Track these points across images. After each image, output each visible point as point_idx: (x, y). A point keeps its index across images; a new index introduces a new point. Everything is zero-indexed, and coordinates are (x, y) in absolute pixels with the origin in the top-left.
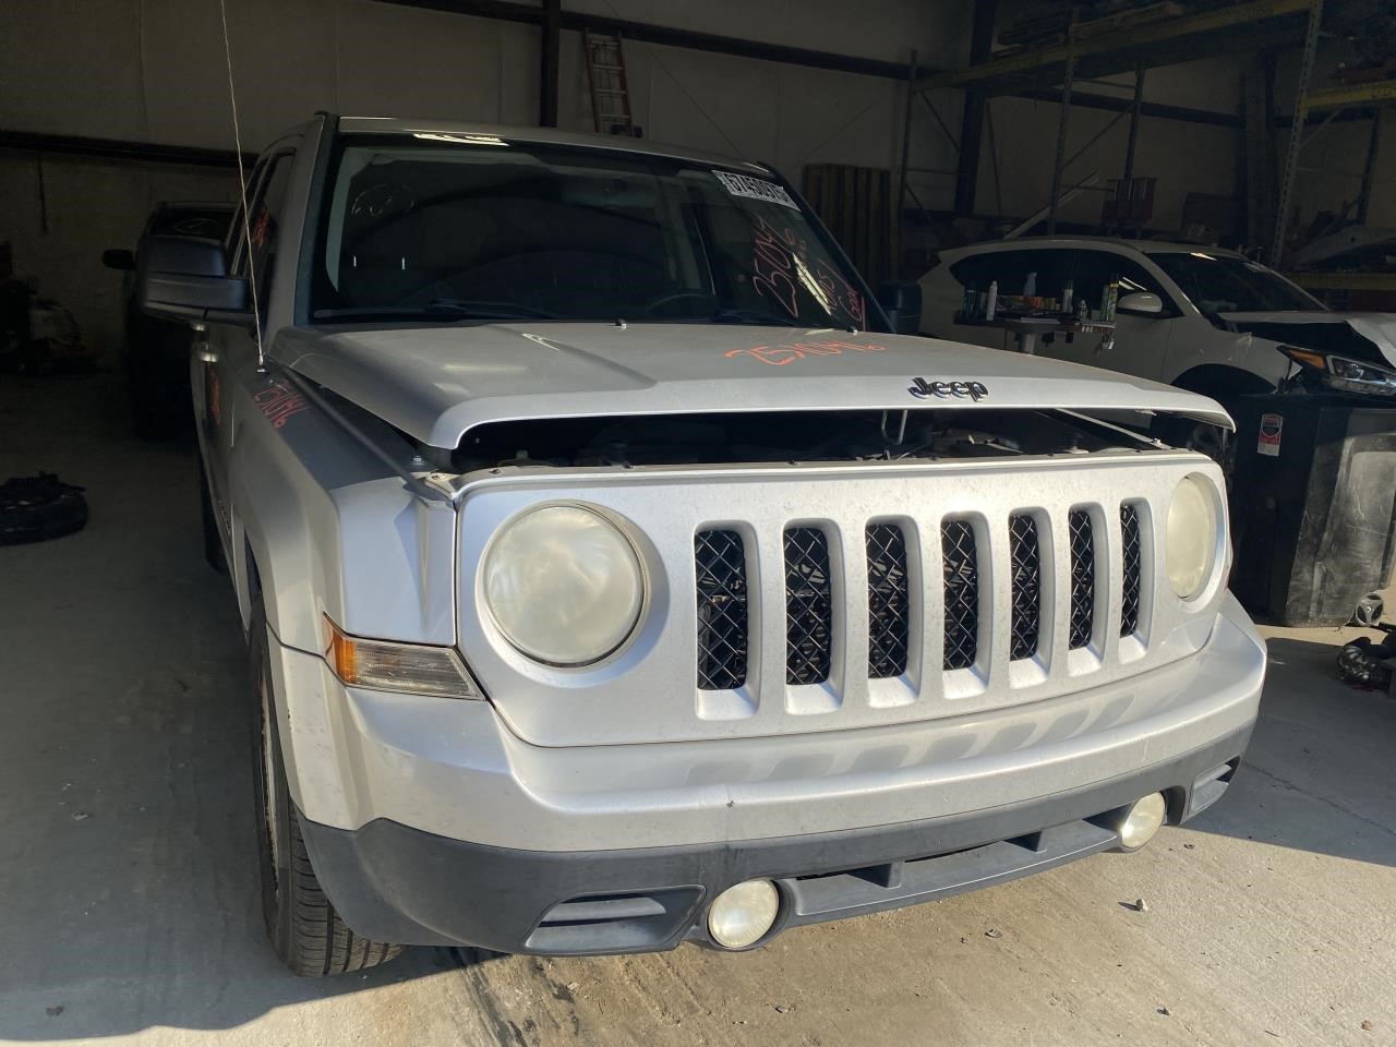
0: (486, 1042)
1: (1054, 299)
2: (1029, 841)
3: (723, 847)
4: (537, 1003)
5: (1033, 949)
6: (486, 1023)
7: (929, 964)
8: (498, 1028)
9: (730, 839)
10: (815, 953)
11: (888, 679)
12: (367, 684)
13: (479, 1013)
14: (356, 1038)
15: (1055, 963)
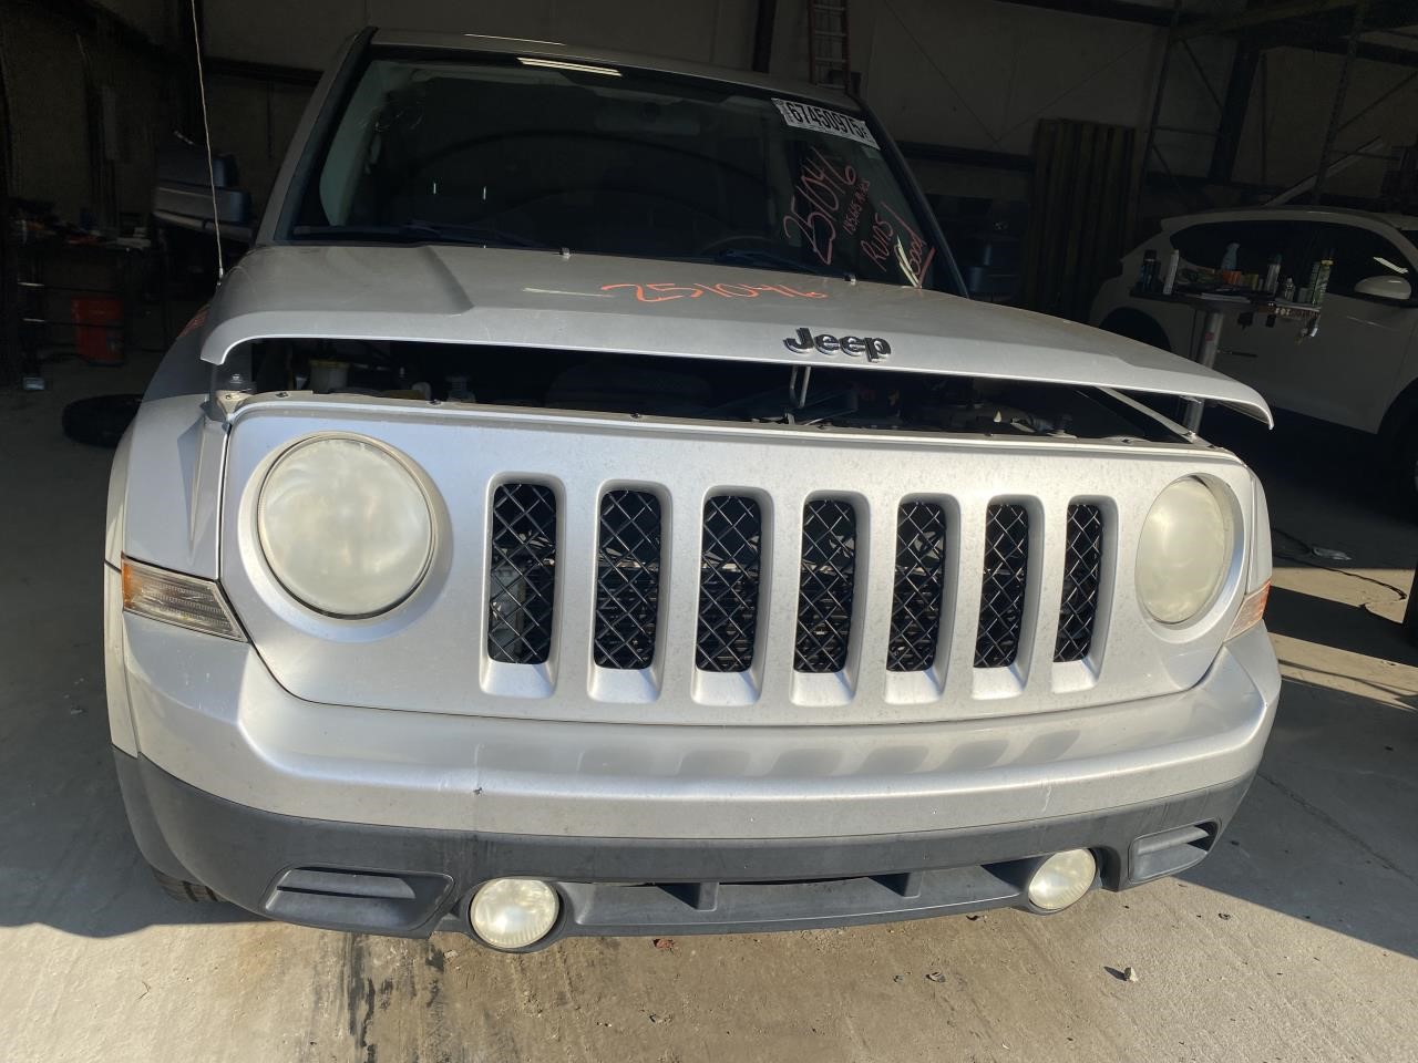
0: (335, 997)
1: (1257, 276)
2: (896, 882)
3: (470, 836)
4: (406, 964)
5: (973, 1001)
6: (346, 977)
7: (845, 998)
8: (354, 984)
9: (479, 829)
10: (723, 964)
11: (729, 674)
12: (141, 610)
13: (344, 965)
14: (212, 968)
15: (993, 1022)
